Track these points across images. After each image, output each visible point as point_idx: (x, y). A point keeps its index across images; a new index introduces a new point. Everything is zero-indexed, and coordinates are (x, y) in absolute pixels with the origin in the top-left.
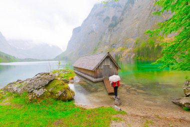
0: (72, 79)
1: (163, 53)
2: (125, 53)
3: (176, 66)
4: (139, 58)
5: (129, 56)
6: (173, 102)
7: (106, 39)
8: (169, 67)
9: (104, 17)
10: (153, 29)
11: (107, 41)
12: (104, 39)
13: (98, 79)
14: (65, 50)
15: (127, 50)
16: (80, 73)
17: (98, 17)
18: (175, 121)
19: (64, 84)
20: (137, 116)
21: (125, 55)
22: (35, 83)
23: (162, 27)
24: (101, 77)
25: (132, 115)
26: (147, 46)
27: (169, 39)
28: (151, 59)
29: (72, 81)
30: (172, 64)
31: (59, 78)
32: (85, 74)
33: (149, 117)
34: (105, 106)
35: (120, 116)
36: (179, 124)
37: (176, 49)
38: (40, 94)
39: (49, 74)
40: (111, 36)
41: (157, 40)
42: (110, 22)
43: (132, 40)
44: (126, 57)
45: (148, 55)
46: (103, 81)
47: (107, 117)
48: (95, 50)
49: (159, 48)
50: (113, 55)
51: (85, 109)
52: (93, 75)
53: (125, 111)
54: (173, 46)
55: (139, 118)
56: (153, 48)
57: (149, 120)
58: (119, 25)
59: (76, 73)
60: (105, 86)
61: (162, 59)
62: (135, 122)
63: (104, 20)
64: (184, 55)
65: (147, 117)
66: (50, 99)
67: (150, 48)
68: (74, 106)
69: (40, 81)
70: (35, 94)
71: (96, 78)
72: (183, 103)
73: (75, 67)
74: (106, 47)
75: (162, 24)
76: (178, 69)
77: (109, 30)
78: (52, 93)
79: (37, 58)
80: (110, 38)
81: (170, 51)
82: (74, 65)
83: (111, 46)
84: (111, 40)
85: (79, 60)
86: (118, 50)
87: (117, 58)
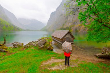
2: (82, 28)
5: (85, 30)
7: (71, 18)
11: (71, 20)
12: (69, 19)
14: (46, 25)
16: (55, 39)
21: (82, 29)
44: (82, 30)
50: (74, 29)
52: (61, 41)
59: (53, 39)
71: (63, 42)
74: (70, 24)
80: (73, 18)
82: (52, 35)
83: (73, 23)
84: (74, 19)
85: (54, 33)
86: (78, 26)
87: (76, 31)
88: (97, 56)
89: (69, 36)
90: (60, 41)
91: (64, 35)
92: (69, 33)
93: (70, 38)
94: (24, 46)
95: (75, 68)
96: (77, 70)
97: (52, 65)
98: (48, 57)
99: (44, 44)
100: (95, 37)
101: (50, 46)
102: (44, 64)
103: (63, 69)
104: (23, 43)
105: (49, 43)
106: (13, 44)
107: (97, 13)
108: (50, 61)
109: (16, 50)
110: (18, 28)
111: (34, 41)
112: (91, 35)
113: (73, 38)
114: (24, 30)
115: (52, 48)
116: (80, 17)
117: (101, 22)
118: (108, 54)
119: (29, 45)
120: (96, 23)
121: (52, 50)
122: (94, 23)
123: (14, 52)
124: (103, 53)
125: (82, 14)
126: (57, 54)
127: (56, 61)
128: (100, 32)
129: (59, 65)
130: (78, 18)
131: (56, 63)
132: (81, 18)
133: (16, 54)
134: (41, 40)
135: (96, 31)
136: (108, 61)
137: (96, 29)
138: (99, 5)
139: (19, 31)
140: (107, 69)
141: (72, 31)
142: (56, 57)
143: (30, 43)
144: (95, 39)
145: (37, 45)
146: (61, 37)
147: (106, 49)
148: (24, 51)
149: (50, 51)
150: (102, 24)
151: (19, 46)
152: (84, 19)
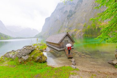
0: (45, 49)
1: (102, 32)
2: (77, 33)
3: (109, 40)
4: (86, 36)
5: (80, 34)
6: (109, 63)
7: (66, 24)
8: (105, 40)
9: (64, 11)
10: (95, 18)
11: (67, 26)
12: (64, 24)
13: (61, 49)
14: (41, 31)
15: (79, 31)
16: (50, 45)
17: (61, 11)
18: (110, 74)
19: (40, 53)
20: (86, 71)
22: (23, 52)
23: (100, 16)
24: (63, 47)
25: (83, 71)
26: (91, 28)
27: (104, 23)
28: (94, 36)
29: (45, 50)
30: (107, 39)
31: (37, 49)
32: (54, 46)
33: (94, 72)
34: (66, 66)
35: (76, 72)
36: (113, 76)
37: (110, 30)
38: (26, 59)
39: (31, 46)
40: (69, 22)
41: (97, 24)
42: (68, 14)
43: (82, 24)
44: (78, 35)
45: (92, 33)
46: (64, 50)
47: (67, 72)
48: (59, 31)
49: (99, 29)
50: (70, 34)
51: (53, 68)
53: (78, 68)
54: (108, 28)
55: (87, 73)
56: (95, 29)
57: (94, 74)
58: (73, 16)
59: (48, 46)
60: (65, 53)
61: (101, 36)
62: (85, 75)
63: (64, 13)
64: (115, 33)
65: (92, 72)
66: (32, 62)
67: (93, 29)
68: (47, 66)
69: (26, 51)
70: (23, 59)
71: (60, 48)
72: (115, 63)
73: (47, 42)
74: (66, 29)
75: (100, 14)
76: (111, 42)
77: (67, 19)
78: (33, 58)
79: (24, 37)
81: (106, 31)
83: (69, 28)
84: (69, 25)
85: (49, 37)
86: (73, 31)
90: (57, 47)
92: (67, 35)
93: (69, 41)
110: (5, 36)
113: (73, 41)
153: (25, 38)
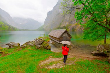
0: (49, 41)
2: (78, 27)
5: (81, 29)
7: (67, 18)
11: (68, 20)
12: (66, 18)
14: (43, 24)
15: (80, 25)
16: (52, 39)
32: (55, 39)
40: (70, 16)
44: (79, 29)
48: (60, 25)
59: (50, 39)
71: (60, 41)
73: (49, 36)
74: (67, 23)
82: (49, 34)
83: (70, 22)
84: (70, 19)
85: (51, 32)
86: (74, 25)
87: (73, 30)
88: (92, 54)
89: (66, 35)
90: (57, 40)
91: (61, 34)
92: (66, 32)
93: (67, 36)
94: (20, 46)
95: (73, 65)
96: (75, 68)
97: (50, 64)
98: (46, 56)
99: (41, 44)
100: (90, 35)
101: (48, 46)
102: (42, 63)
103: (60, 68)
104: (19, 43)
105: (46, 43)
106: (8, 44)
107: (92, 13)
108: (48, 60)
109: (12, 51)
110: (13, 28)
111: (31, 41)
112: (87, 34)
113: (70, 36)
114: (20, 30)
115: (49, 48)
116: (76, 16)
117: (96, 21)
118: (102, 51)
119: (25, 45)
120: (91, 22)
121: (50, 49)
122: (89, 22)
123: (10, 52)
124: (97, 51)
125: (78, 14)
126: (54, 53)
127: (54, 60)
128: (95, 31)
129: (57, 64)
130: (75, 17)
131: (54, 62)
132: (77, 18)
133: (12, 54)
134: (38, 40)
135: (91, 30)
136: (102, 58)
137: (91, 28)
138: (94, 5)
139: (15, 31)
140: (101, 65)
141: (69, 30)
142: (54, 56)
143: (27, 43)
144: (90, 37)
145: (34, 44)
146: (58, 37)
147: (101, 47)
148: (20, 52)
149: (47, 50)
150: (97, 23)
151: (15, 46)
152: (81, 19)
153: (29, 30)
